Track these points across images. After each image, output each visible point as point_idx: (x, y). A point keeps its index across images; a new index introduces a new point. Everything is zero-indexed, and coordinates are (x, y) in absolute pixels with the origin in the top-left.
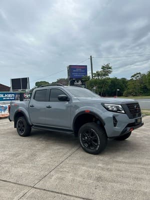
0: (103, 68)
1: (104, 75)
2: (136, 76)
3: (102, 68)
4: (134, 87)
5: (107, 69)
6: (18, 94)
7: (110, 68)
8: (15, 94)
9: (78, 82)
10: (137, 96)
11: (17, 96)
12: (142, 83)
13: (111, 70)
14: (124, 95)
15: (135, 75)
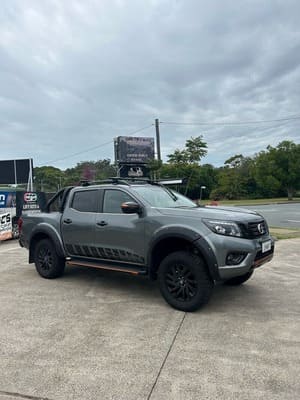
0: (190, 144)
1: (191, 159)
2: (233, 162)
3: (187, 145)
4: (228, 181)
5: (196, 147)
6: (12, 193)
7: (203, 145)
8: (6, 194)
9: (135, 170)
10: (236, 199)
11: (10, 198)
12: (244, 175)
13: (204, 149)
14: (211, 196)
15: (232, 159)
